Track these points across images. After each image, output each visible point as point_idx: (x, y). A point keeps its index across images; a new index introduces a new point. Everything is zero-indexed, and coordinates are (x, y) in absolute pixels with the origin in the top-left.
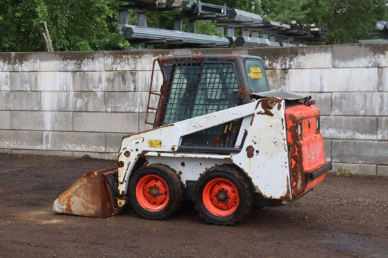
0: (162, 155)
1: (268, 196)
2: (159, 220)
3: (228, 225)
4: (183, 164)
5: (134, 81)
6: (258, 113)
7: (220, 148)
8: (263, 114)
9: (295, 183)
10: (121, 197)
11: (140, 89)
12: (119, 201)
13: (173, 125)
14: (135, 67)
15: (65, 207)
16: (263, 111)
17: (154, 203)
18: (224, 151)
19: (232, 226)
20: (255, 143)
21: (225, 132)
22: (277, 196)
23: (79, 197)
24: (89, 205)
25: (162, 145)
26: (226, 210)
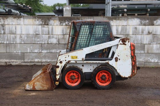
0: (77, 62)
1: (124, 76)
2: (76, 89)
3: (107, 89)
4: (83, 66)
5: (3, 29)
6: (120, 44)
7: (101, 59)
8: (122, 44)
9: (134, 71)
10: (57, 81)
11: (7, 33)
12: (56, 83)
13: (83, 50)
14: (4, 23)
15: (32, 87)
16: (122, 43)
17: (72, 83)
18: (104, 59)
19: (109, 89)
20: (119, 56)
21: (104, 52)
22: (127, 76)
23: (39, 82)
24: (44, 86)
25: (78, 58)
26: (104, 83)
